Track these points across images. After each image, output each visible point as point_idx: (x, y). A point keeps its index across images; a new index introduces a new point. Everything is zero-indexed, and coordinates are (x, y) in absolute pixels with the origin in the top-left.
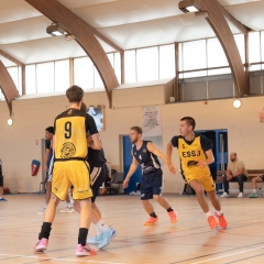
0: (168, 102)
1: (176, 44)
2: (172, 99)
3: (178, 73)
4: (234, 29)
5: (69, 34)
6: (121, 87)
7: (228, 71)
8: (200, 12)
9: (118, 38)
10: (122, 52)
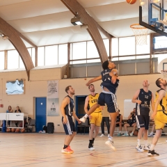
0: (63, 78)
1: (69, 44)
2: (66, 76)
3: (69, 61)
4: (103, 36)
5: (5, 36)
6: (35, 68)
7: (99, 61)
8: (84, 25)
9: (34, 39)
10: (36, 48)
